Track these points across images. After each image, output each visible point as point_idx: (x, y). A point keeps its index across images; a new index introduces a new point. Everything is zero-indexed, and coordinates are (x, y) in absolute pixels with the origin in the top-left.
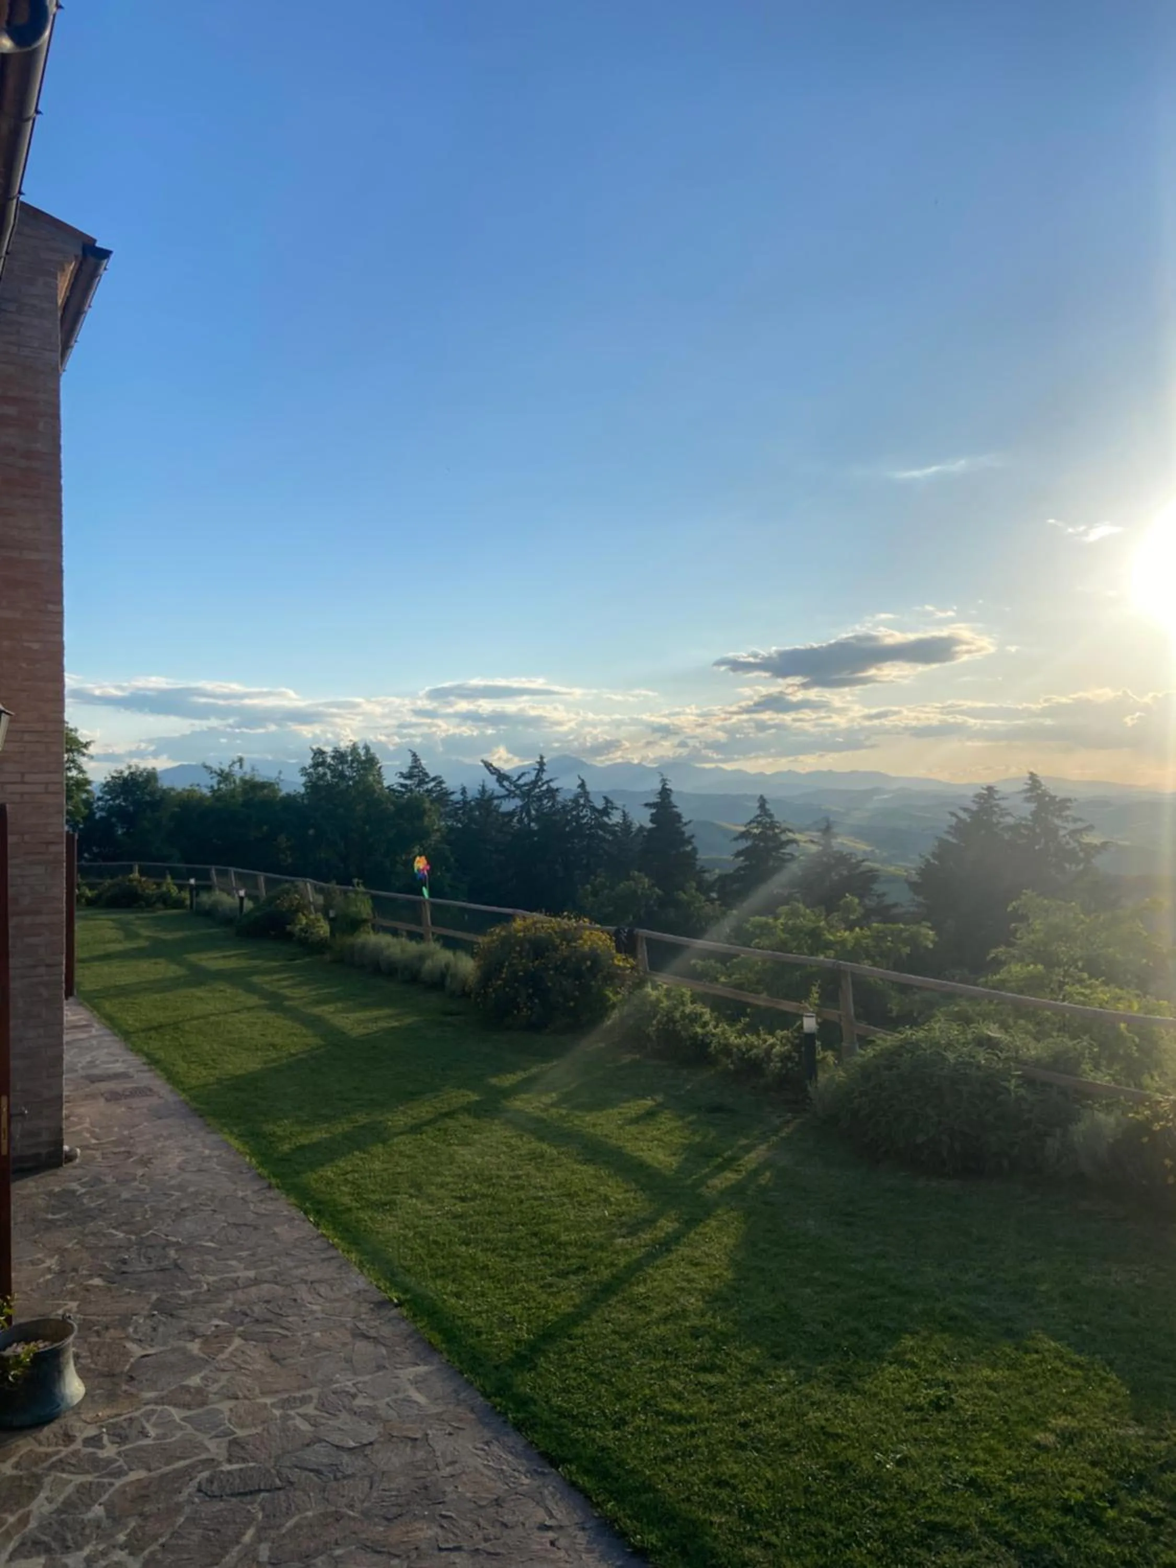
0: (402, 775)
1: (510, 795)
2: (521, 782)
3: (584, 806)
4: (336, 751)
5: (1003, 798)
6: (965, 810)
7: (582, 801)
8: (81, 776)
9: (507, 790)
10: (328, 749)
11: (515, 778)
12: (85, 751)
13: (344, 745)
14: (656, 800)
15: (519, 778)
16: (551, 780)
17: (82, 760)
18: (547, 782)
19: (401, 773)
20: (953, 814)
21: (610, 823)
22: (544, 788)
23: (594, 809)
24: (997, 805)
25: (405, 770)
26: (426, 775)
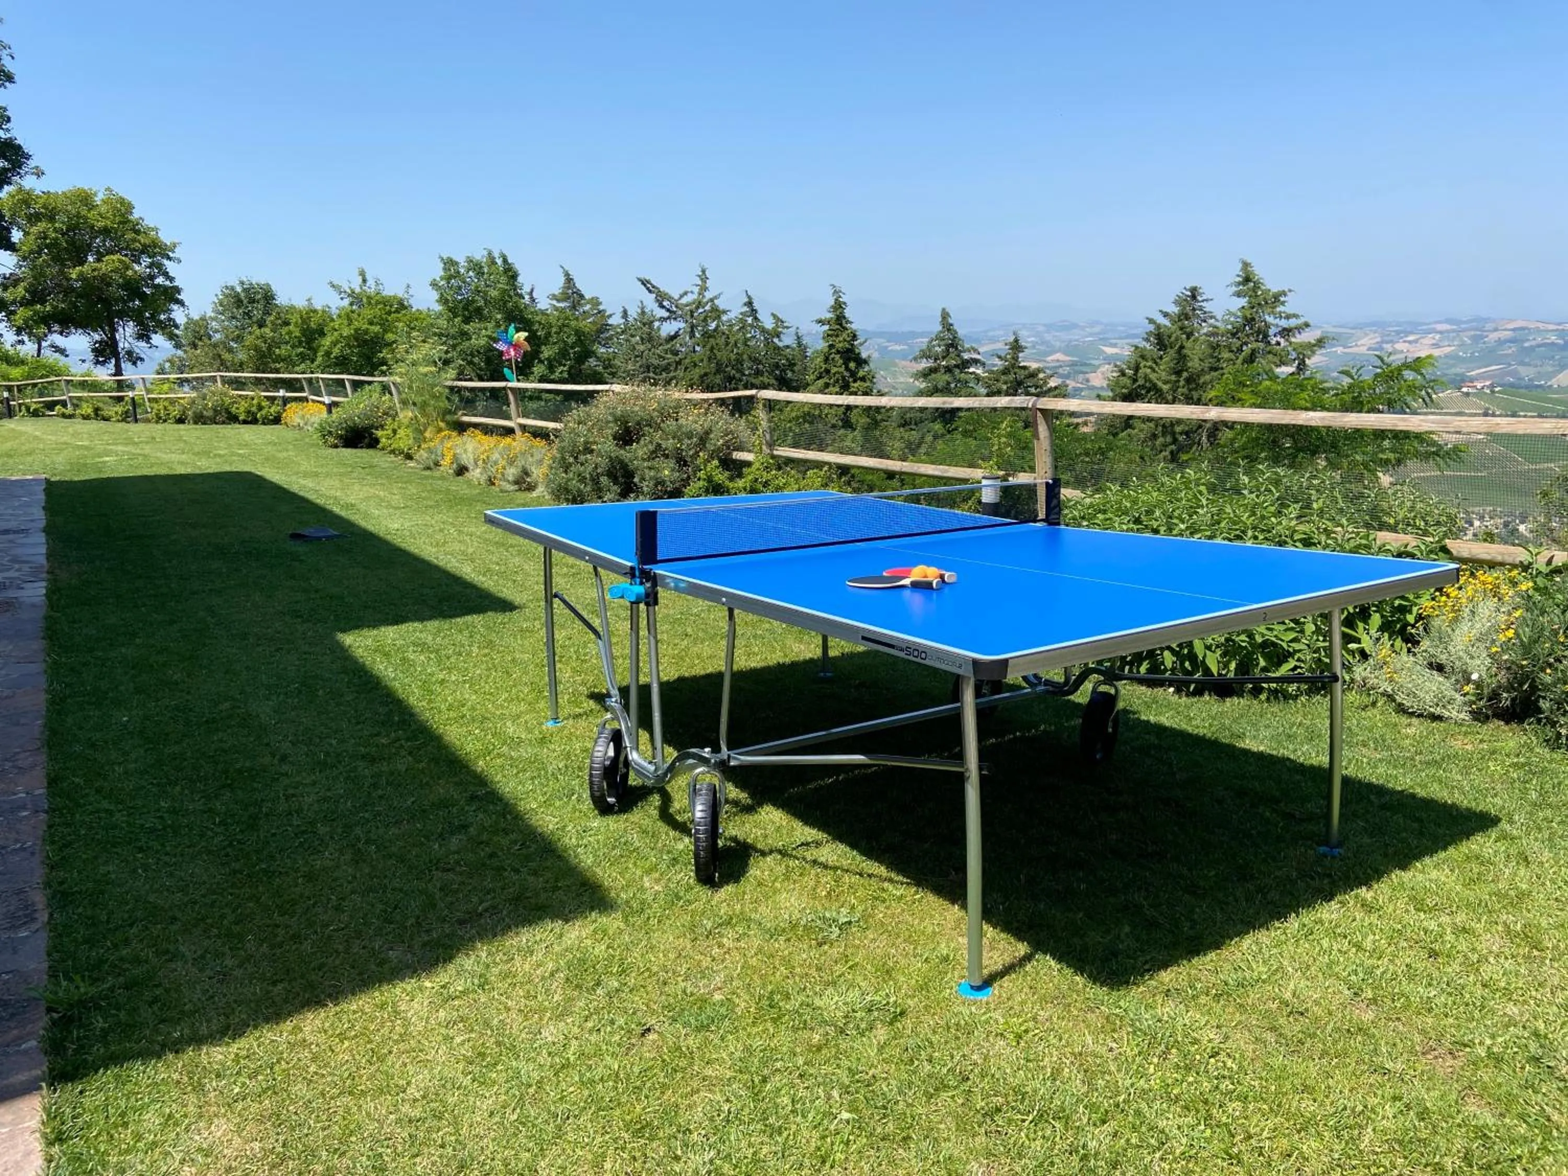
0: (554, 297)
1: (673, 315)
2: (684, 301)
3: (752, 326)
4: (470, 261)
5: (1207, 300)
6: (1166, 315)
7: (750, 320)
8: (168, 283)
9: (668, 310)
10: (461, 260)
11: (676, 297)
12: (171, 254)
13: (480, 255)
14: (830, 315)
15: (681, 296)
16: (716, 297)
17: (169, 266)
18: (712, 300)
19: (554, 295)
20: (1151, 321)
21: (781, 344)
22: (707, 308)
23: (763, 331)
24: (1201, 308)
25: (557, 292)
26: (582, 296)
